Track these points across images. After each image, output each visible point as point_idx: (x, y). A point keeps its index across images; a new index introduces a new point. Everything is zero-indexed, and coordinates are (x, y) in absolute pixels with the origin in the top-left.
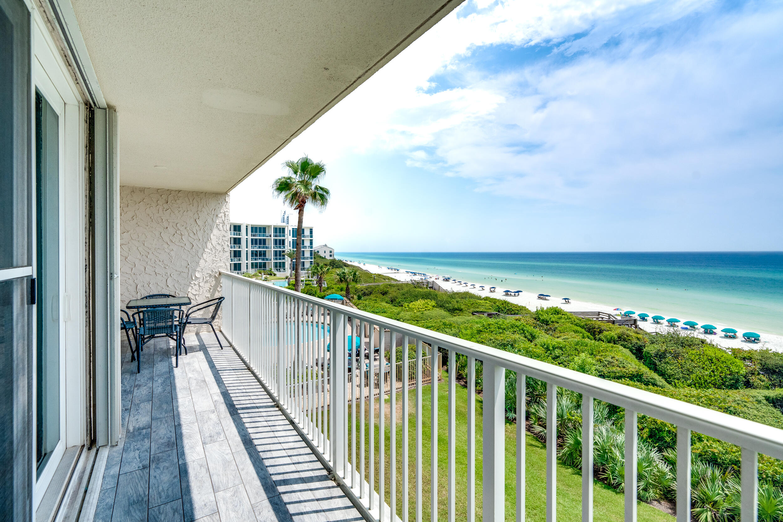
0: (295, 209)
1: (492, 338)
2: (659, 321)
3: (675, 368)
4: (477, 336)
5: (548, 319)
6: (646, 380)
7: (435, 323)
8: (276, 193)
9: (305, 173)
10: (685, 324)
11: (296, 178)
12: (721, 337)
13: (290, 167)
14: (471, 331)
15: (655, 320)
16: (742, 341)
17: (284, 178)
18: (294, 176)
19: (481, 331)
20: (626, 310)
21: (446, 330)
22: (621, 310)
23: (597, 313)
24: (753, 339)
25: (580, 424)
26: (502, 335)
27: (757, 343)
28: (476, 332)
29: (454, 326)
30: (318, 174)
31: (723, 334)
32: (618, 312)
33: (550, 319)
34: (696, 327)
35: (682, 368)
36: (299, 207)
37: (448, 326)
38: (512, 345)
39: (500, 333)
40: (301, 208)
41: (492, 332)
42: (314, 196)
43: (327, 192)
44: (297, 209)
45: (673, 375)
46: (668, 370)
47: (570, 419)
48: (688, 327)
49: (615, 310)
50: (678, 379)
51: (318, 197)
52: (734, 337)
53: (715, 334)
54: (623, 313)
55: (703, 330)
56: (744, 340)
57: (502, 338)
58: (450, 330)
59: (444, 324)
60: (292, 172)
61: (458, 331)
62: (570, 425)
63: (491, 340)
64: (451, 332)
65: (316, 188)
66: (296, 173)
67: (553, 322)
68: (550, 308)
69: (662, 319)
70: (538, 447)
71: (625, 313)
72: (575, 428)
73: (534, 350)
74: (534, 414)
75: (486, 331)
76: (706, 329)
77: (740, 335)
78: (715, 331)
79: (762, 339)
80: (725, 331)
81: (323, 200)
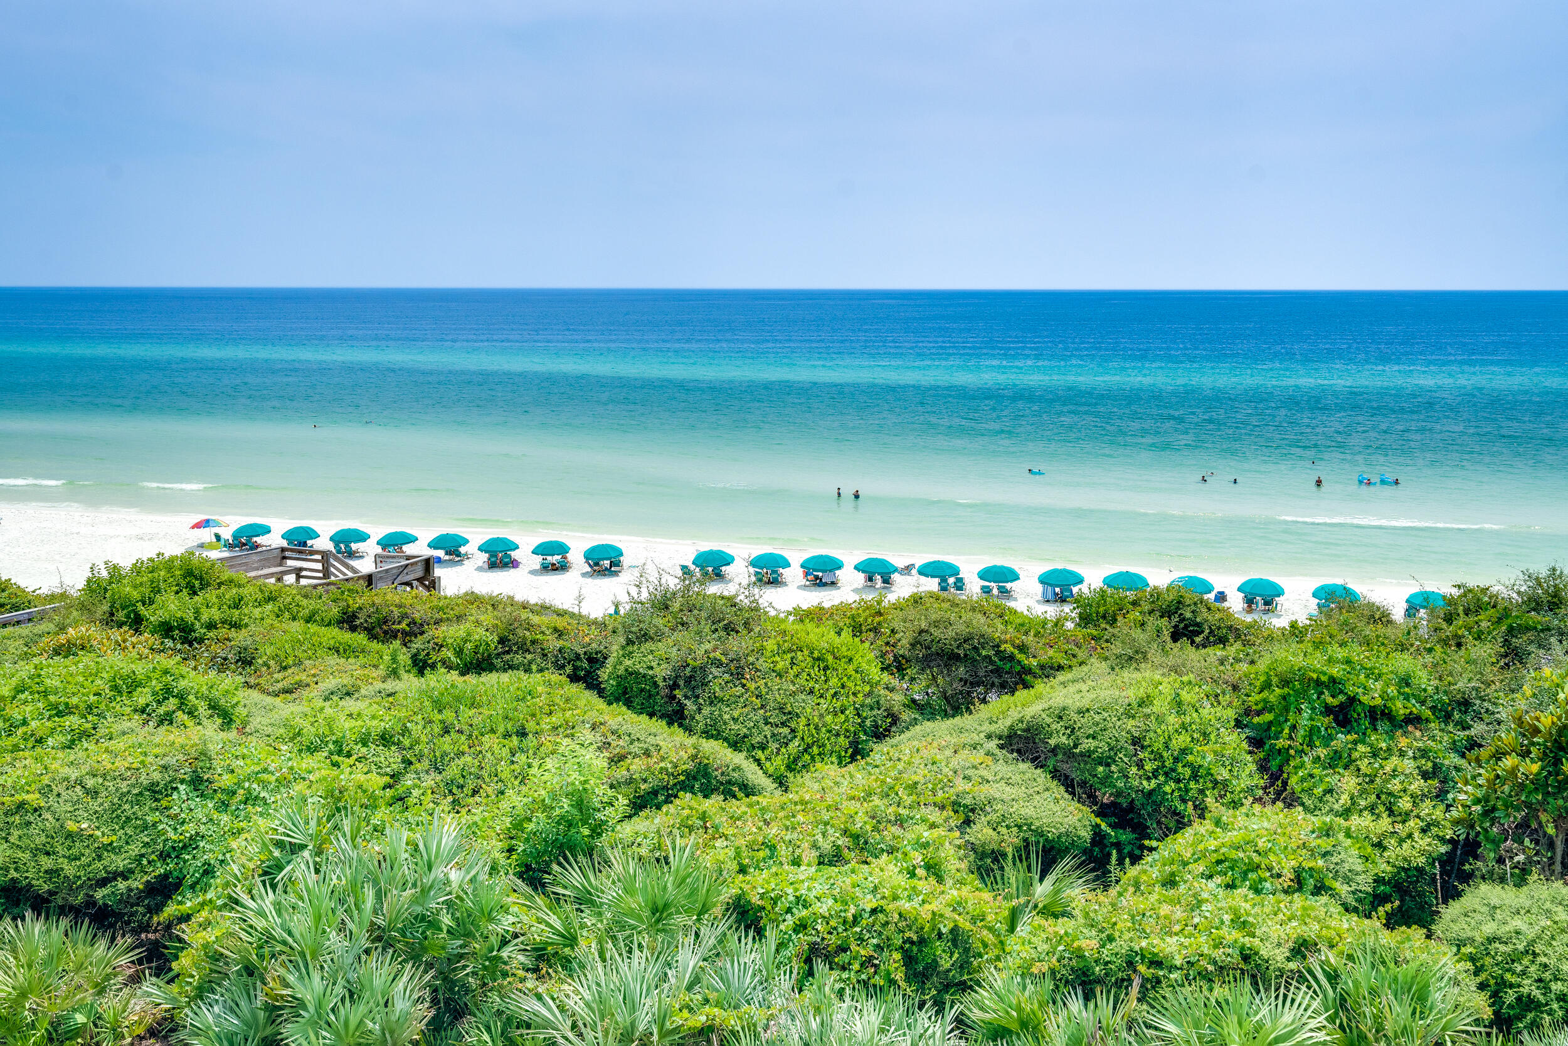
2: (354, 546)
10: (433, 545)
12: (533, 572)
15: (342, 546)
16: (584, 575)
22: (217, 524)
24: (607, 563)
27: (616, 574)
31: (536, 561)
32: (206, 535)
34: (463, 550)
48: (440, 553)
49: (198, 526)
52: (561, 567)
53: (514, 564)
54: (227, 534)
55: (484, 557)
56: (589, 569)
69: (362, 537)
71: (235, 536)
76: (493, 554)
77: (576, 557)
78: (515, 554)
79: (626, 561)
80: (543, 550)
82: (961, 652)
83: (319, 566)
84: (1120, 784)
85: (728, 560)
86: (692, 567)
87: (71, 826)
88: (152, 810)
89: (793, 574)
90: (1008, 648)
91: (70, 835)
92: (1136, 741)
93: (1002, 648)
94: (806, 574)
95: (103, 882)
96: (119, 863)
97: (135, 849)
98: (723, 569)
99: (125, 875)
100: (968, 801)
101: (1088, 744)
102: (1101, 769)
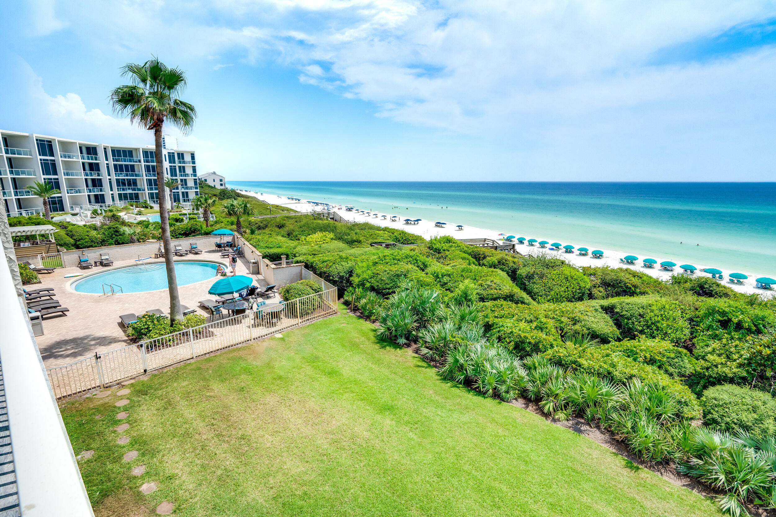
0: (149, 129)
1: (387, 269)
2: (533, 243)
3: (540, 286)
4: (373, 268)
5: (440, 248)
6: (517, 299)
7: (333, 256)
8: (118, 107)
9: (158, 81)
10: (552, 245)
11: (145, 89)
12: (577, 255)
13: (134, 72)
14: (367, 263)
15: (530, 243)
16: (591, 258)
17: (127, 87)
18: (141, 85)
19: (377, 263)
20: (507, 236)
21: (342, 263)
22: (504, 235)
23: (484, 240)
24: (598, 255)
25: (459, 344)
26: (396, 266)
27: (601, 258)
28: (371, 264)
29: (351, 259)
30: (176, 84)
31: (578, 252)
32: (501, 237)
33: (442, 247)
34: (560, 247)
35: (545, 286)
36: (155, 126)
37: (344, 260)
38: (405, 275)
39: (395, 264)
40: (157, 126)
41: (387, 263)
42: (173, 113)
43: (192, 109)
44: (152, 129)
45: (538, 292)
46: (534, 289)
47: (451, 341)
48: (554, 247)
49: (500, 235)
50: (541, 296)
51: (179, 114)
52: (585, 255)
53: (573, 252)
54: (506, 238)
55: (564, 250)
56: (592, 256)
57: (396, 269)
58: (346, 263)
59: (341, 258)
60: (138, 80)
61: (354, 264)
62: (451, 345)
63: (385, 271)
64: (347, 265)
65: (175, 102)
66: (144, 81)
67: (444, 250)
68: (443, 236)
70: (424, 367)
72: (455, 348)
73: (425, 279)
74: (421, 338)
75: (382, 262)
76: (567, 249)
77: (590, 252)
78: (573, 250)
79: (604, 255)
80: (580, 250)
81: (186, 119)
82: (612, 284)
83: (492, 243)
84: (631, 326)
85: (636, 259)
86: (624, 260)
87: (382, 278)
88: (397, 279)
89: (657, 266)
90: (630, 286)
91: (382, 280)
92: (641, 316)
93: (627, 285)
94: (662, 266)
95: (385, 289)
96: (388, 286)
97: (391, 285)
98: (634, 261)
99: (389, 289)
100: (577, 318)
101: (624, 313)
102: (626, 320)
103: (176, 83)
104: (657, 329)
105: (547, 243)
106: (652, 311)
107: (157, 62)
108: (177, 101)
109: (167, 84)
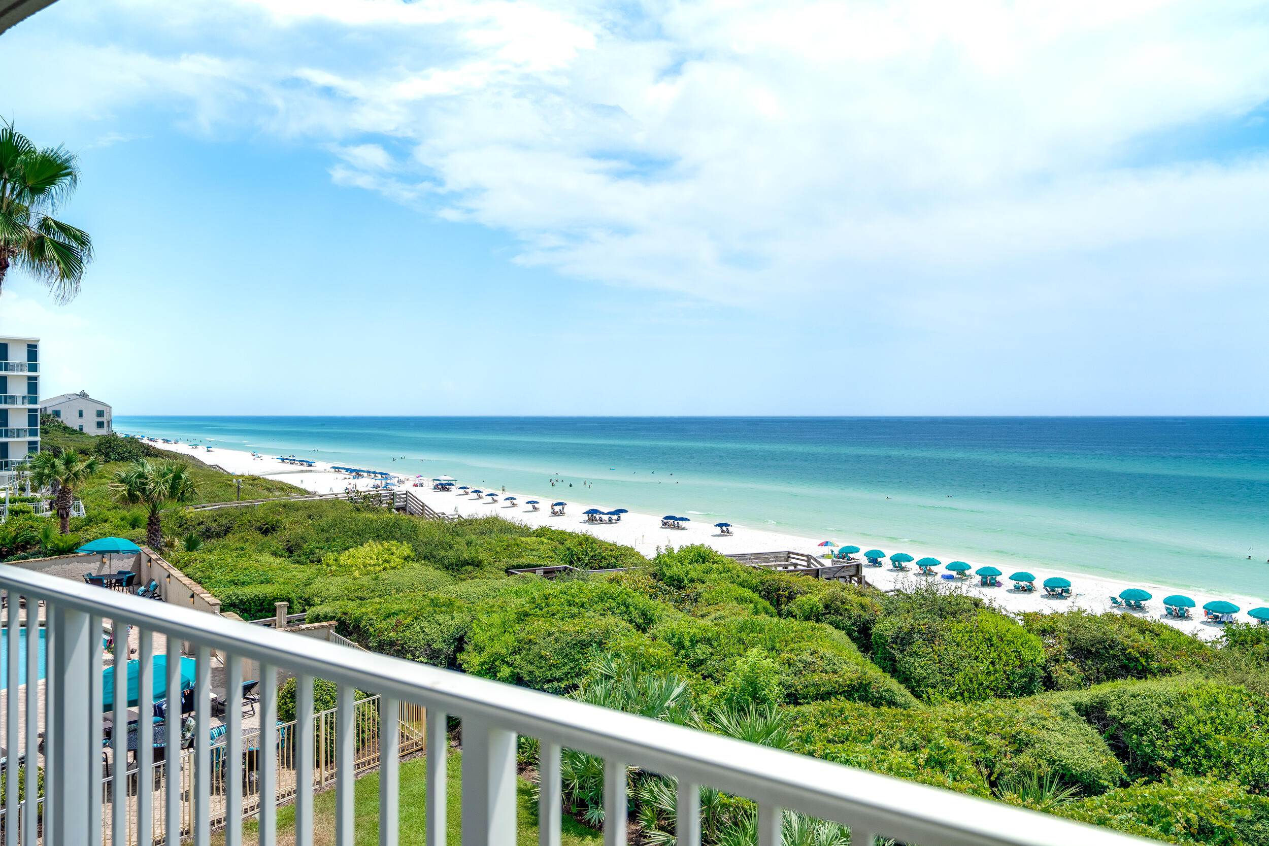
1: (553, 630)
2: (904, 564)
3: (929, 663)
4: (518, 627)
5: (683, 576)
6: (877, 695)
7: (411, 600)
10: (950, 567)
12: (1009, 591)
14: (502, 615)
15: (896, 563)
16: (1042, 596)
19: (527, 615)
20: (842, 545)
21: (438, 617)
22: (832, 545)
23: (785, 554)
24: (1060, 590)
25: (745, 812)
26: (576, 621)
27: (1065, 598)
28: (514, 616)
29: (459, 607)
30: (52, 183)
31: (1012, 584)
32: (826, 550)
33: (687, 573)
34: (967, 572)
35: (940, 662)
37: (444, 609)
38: (600, 644)
39: (573, 616)
41: (553, 615)
42: (37, 249)
43: (82, 240)
45: (925, 678)
46: (915, 669)
47: (725, 804)
48: (954, 573)
49: (821, 545)
50: (934, 687)
51: (50, 252)
52: (1029, 590)
53: (999, 585)
54: (836, 552)
55: (979, 578)
56: (1047, 593)
57: (577, 628)
58: (448, 618)
59: (434, 603)
61: (468, 619)
62: (725, 818)
63: (550, 634)
64: (451, 622)
65: (45, 225)
67: (692, 581)
68: (687, 547)
69: (909, 559)
71: (840, 552)
72: (736, 824)
73: (651, 651)
74: (648, 802)
75: (539, 613)
76: (984, 577)
77: (1038, 583)
78: (998, 578)
79: (1073, 589)
80: (1016, 577)
81: (66, 264)
83: (805, 563)
84: (1148, 750)
85: (1147, 597)
86: (1119, 600)
87: (543, 653)
88: (579, 653)
89: (1198, 612)
90: (1135, 654)
91: (542, 657)
92: (1168, 723)
93: (1127, 652)
94: (1207, 613)
95: (549, 681)
96: (558, 674)
97: (566, 669)
98: (1143, 603)
99: (559, 680)
100: (1022, 736)
101: (1129, 718)
102: (1135, 736)
103: (51, 180)
104: (1209, 756)
105: (936, 563)
106: (1191, 711)
107: (11, 134)
108: (49, 222)
109: (30, 183)
